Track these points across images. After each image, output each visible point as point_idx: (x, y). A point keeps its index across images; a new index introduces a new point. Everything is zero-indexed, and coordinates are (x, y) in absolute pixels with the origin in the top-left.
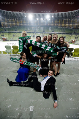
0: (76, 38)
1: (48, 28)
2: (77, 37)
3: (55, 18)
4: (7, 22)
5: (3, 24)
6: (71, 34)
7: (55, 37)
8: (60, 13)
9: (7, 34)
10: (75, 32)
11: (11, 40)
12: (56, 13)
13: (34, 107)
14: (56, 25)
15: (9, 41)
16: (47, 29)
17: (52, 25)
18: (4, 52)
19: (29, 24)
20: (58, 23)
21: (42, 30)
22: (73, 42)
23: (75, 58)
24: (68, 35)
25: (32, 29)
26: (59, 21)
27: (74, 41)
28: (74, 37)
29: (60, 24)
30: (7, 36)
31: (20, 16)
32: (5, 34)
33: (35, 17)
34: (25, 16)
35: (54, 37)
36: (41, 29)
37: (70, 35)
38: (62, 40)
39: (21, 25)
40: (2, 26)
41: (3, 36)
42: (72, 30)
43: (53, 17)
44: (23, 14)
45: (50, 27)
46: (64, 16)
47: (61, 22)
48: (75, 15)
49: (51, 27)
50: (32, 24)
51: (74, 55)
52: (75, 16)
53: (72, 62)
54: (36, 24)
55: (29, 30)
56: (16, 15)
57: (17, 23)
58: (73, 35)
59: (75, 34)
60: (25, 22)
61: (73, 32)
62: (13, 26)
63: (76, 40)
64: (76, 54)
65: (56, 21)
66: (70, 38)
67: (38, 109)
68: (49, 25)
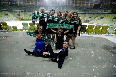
0: (90, 17)
2: (92, 17)
4: (23, 2)
5: (19, 4)
6: (86, 14)
7: (71, 14)
9: (23, 13)
10: (89, 12)
11: (27, 19)
13: (51, 73)
14: (71, 5)
15: (25, 20)
16: (62, 9)
17: (67, 5)
18: (21, 30)
19: (45, 4)
20: (73, 4)
21: (58, 10)
22: (87, 21)
23: (88, 34)
24: (82, 14)
25: (48, 8)
26: (74, 1)
27: (89, 20)
28: (89, 17)
29: (75, 4)
30: (23, 16)
32: (21, 13)
35: (69, 14)
36: (57, 8)
37: (84, 14)
38: (76, 15)
39: (37, 5)
40: (18, 5)
41: (19, 15)
42: (86, 10)
45: (65, 7)
47: (75, 2)
49: (67, 7)
50: (48, 4)
51: (88, 31)
53: (86, 38)
54: (52, 4)
58: (87, 15)
59: (89, 14)
61: (87, 11)
62: (29, 5)
63: (90, 19)
64: (89, 30)
65: (71, 1)
66: (84, 17)
67: (55, 75)
68: (64, 5)
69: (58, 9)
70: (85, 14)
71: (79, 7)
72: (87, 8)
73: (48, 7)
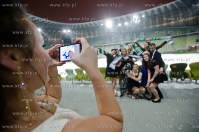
1: (138, 33)
3: (147, 17)
6: (185, 36)
8: (155, 9)
10: (192, 31)
12: (149, 11)
14: (151, 27)
16: (136, 36)
17: (145, 28)
19: (107, 34)
21: (129, 39)
24: (178, 38)
25: (113, 39)
26: (155, 19)
28: (194, 40)
29: (159, 24)
31: (94, 26)
33: (116, 22)
34: (102, 25)
36: (127, 37)
43: (144, 16)
44: (99, 23)
45: (141, 31)
46: (163, 10)
47: (159, 21)
48: (184, 5)
49: (144, 31)
52: (184, 7)
55: (108, 41)
56: (89, 26)
57: (91, 35)
58: (188, 38)
60: (102, 32)
61: (188, 31)
65: (151, 21)
66: (183, 43)
68: (139, 29)
69: (129, 37)
70: (183, 36)
71: (169, 26)
72: (187, 25)
73: (113, 37)
